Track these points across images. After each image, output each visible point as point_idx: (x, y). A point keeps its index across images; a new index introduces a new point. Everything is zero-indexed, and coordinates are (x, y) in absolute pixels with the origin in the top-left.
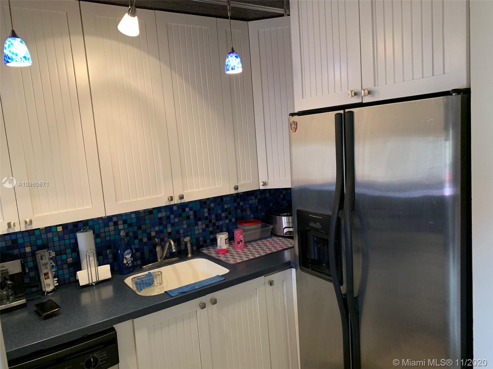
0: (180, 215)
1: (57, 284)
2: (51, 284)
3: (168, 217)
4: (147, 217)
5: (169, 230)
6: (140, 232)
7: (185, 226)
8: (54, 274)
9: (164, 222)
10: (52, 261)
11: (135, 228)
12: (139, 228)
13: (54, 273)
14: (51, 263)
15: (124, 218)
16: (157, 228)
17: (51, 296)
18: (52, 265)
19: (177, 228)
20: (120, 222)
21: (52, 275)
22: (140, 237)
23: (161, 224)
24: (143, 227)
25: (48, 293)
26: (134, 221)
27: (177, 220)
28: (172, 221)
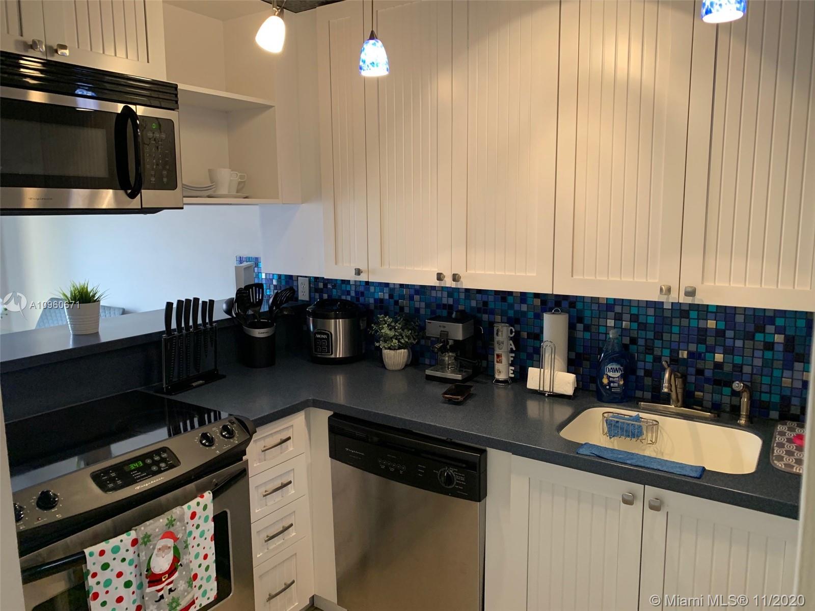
0: (751, 337)
1: (513, 376)
2: (502, 372)
3: (720, 333)
4: (676, 321)
5: (719, 357)
6: (658, 343)
7: (758, 362)
8: (512, 361)
9: (710, 341)
10: (511, 342)
11: (650, 335)
12: (659, 335)
13: (512, 359)
14: (511, 345)
15: (634, 311)
16: (693, 347)
17: (502, 388)
18: (511, 347)
19: (738, 360)
20: (626, 317)
21: (508, 360)
22: (657, 352)
23: (702, 340)
24: (666, 337)
25: (498, 381)
26: (651, 320)
27: (739, 343)
28: (729, 343)
